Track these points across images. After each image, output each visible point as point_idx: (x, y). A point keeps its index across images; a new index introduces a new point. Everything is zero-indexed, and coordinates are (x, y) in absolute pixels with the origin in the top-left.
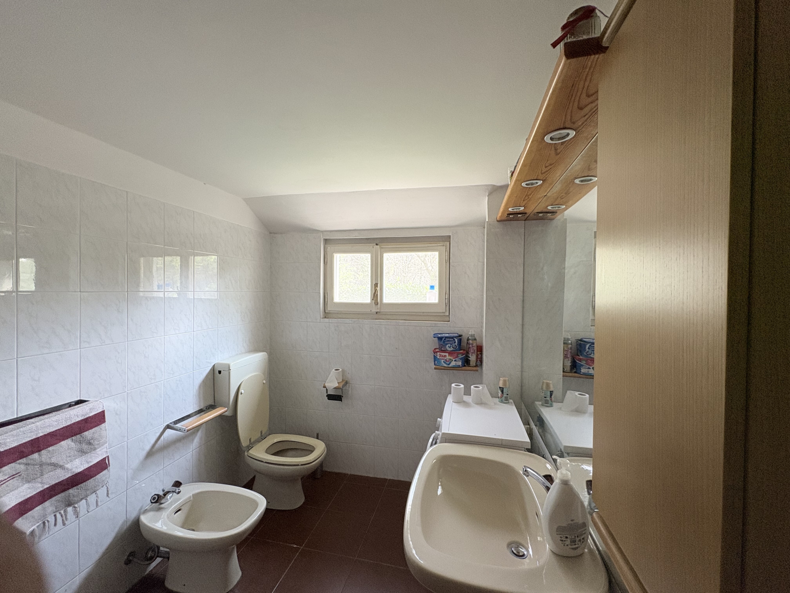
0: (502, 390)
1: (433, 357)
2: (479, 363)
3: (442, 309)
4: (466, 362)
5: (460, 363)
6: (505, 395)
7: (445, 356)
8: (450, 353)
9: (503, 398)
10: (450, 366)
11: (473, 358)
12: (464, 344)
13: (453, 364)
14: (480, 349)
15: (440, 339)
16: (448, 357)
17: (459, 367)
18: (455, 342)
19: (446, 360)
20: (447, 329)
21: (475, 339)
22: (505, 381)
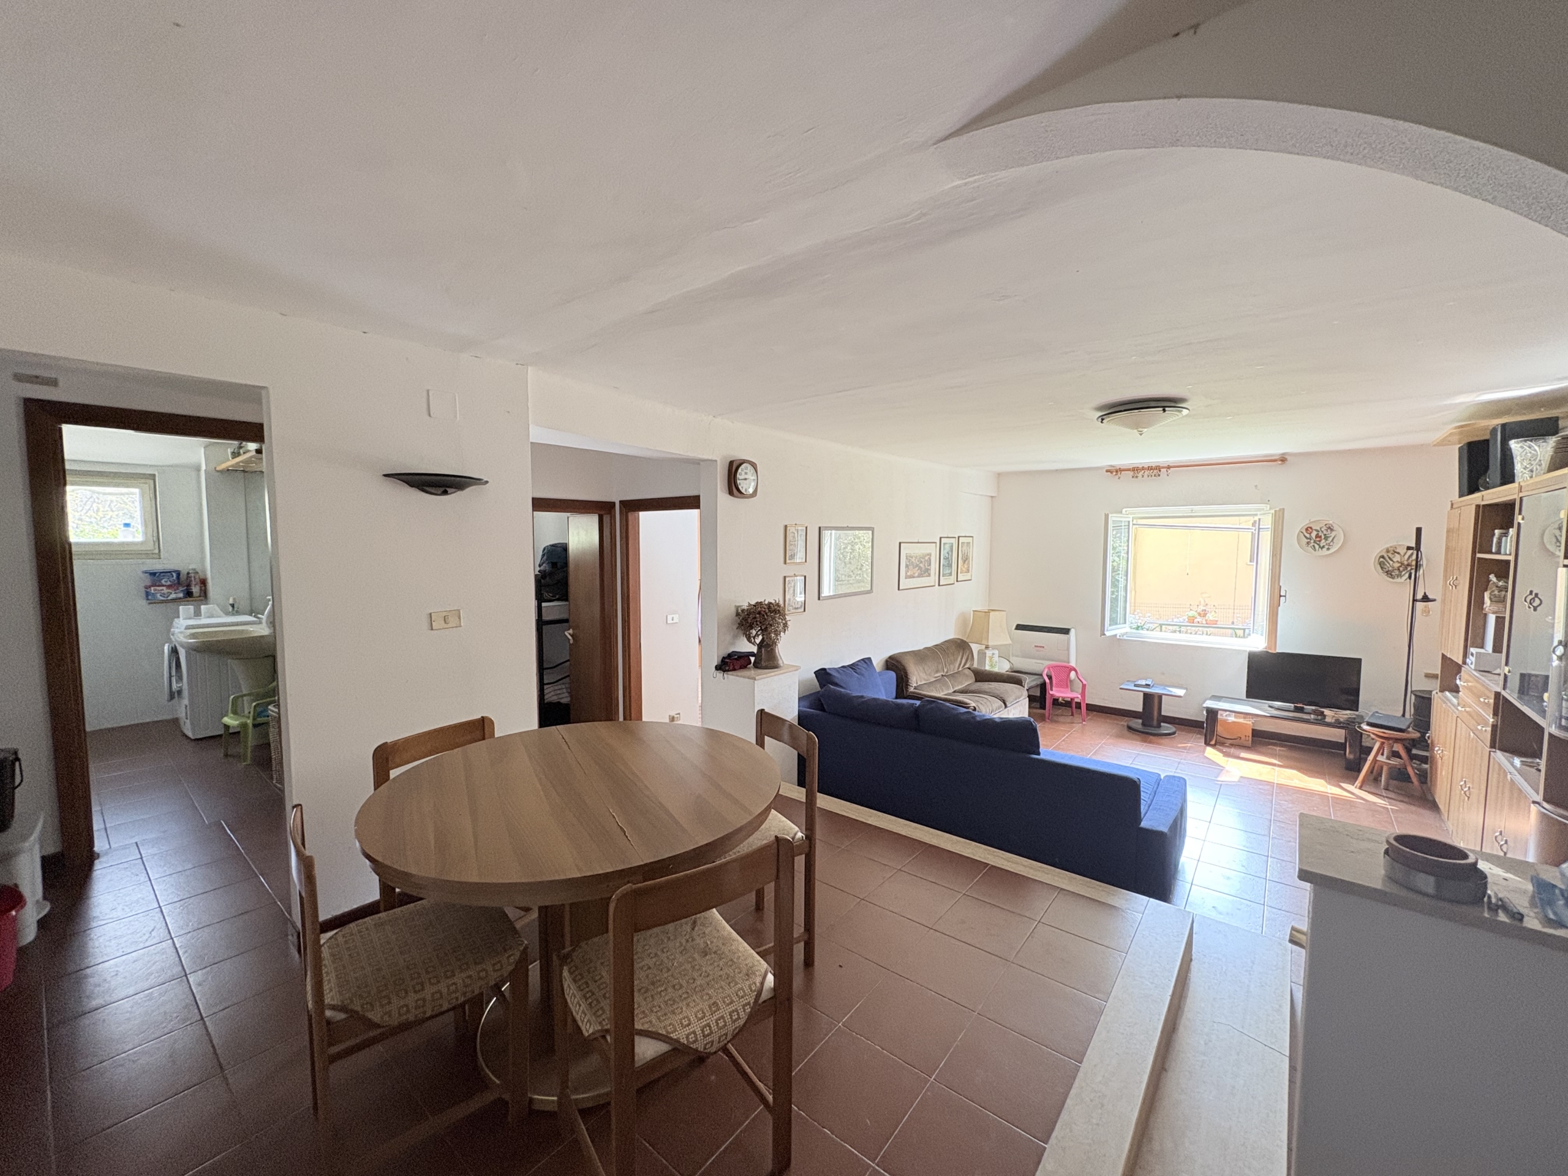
0: (233, 606)
1: (144, 592)
2: (203, 594)
3: (150, 546)
4: (189, 594)
5: (181, 595)
6: (235, 609)
7: (163, 590)
8: (169, 587)
9: (234, 612)
10: (169, 598)
11: (196, 590)
12: (183, 577)
13: (173, 596)
14: (203, 582)
15: (153, 574)
16: (165, 590)
17: (180, 598)
18: (173, 576)
19: (164, 594)
20: (158, 566)
21: (197, 573)
22: (234, 599)
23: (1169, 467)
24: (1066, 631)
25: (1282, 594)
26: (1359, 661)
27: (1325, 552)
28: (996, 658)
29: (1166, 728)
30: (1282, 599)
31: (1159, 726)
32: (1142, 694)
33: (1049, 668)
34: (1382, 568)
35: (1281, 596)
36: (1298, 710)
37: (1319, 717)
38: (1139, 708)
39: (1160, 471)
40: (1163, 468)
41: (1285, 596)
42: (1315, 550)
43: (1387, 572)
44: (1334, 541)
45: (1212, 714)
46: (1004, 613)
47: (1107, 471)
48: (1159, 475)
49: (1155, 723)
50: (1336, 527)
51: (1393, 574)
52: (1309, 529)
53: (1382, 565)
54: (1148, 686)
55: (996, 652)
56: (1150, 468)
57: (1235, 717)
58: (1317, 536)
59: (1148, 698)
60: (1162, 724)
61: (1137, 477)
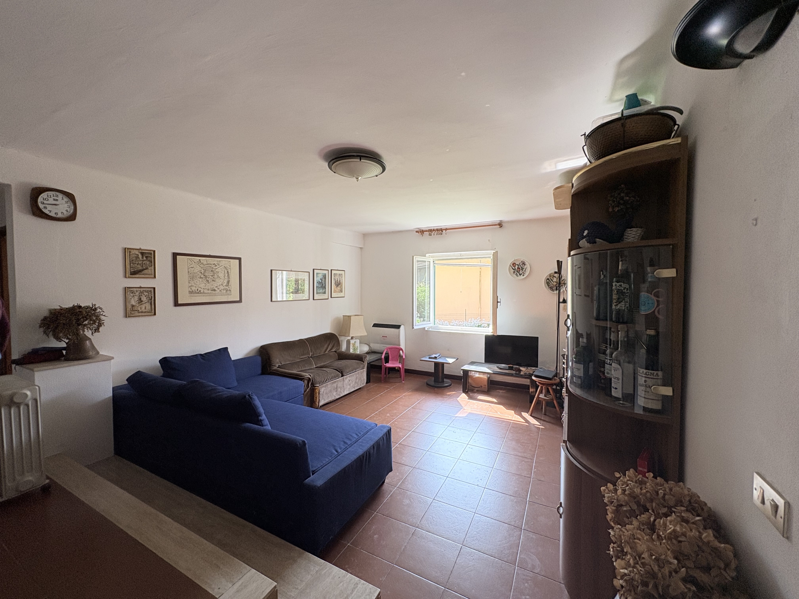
23: (446, 229)
24: (398, 327)
25: (499, 301)
26: (538, 338)
27: (522, 277)
28: (358, 344)
29: (447, 381)
30: (499, 303)
31: (443, 381)
32: (433, 363)
33: (387, 349)
34: (548, 285)
35: (498, 302)
36: (511, 368)
37: (517, 372)
38: (432, 370)
39: (442, 231)
40: (444, 230)
41: (500, 302)
42: (517, 276)
43: (550, 288)
44: (526, 271)
45: (466, 372)
46: (362, 317)
47: (417, 232)
48: (442, 234)
49: (440, 380)
50: (526, 263)
51: (553, 288)
52: (514, 264)
53: (548, 284)
54: (436, 358)
55: (358, 341)
56: (438, 230)
57: (479, 374)
58: (518, 268)
59: (437, 365)
60: (445, 380)
61: (431, 235)
